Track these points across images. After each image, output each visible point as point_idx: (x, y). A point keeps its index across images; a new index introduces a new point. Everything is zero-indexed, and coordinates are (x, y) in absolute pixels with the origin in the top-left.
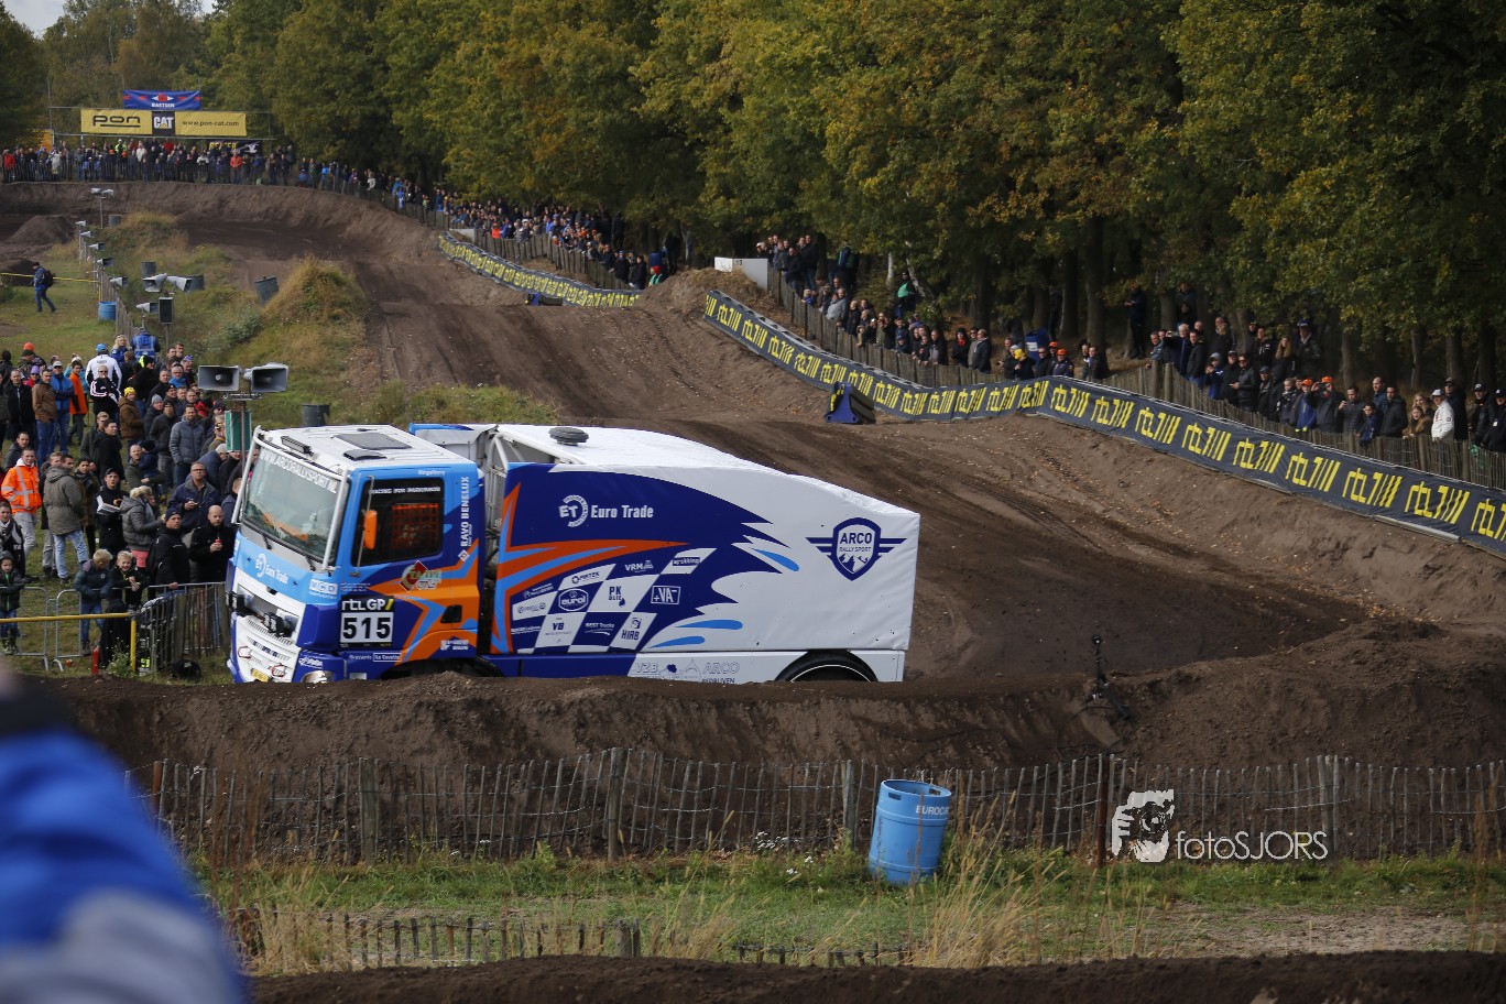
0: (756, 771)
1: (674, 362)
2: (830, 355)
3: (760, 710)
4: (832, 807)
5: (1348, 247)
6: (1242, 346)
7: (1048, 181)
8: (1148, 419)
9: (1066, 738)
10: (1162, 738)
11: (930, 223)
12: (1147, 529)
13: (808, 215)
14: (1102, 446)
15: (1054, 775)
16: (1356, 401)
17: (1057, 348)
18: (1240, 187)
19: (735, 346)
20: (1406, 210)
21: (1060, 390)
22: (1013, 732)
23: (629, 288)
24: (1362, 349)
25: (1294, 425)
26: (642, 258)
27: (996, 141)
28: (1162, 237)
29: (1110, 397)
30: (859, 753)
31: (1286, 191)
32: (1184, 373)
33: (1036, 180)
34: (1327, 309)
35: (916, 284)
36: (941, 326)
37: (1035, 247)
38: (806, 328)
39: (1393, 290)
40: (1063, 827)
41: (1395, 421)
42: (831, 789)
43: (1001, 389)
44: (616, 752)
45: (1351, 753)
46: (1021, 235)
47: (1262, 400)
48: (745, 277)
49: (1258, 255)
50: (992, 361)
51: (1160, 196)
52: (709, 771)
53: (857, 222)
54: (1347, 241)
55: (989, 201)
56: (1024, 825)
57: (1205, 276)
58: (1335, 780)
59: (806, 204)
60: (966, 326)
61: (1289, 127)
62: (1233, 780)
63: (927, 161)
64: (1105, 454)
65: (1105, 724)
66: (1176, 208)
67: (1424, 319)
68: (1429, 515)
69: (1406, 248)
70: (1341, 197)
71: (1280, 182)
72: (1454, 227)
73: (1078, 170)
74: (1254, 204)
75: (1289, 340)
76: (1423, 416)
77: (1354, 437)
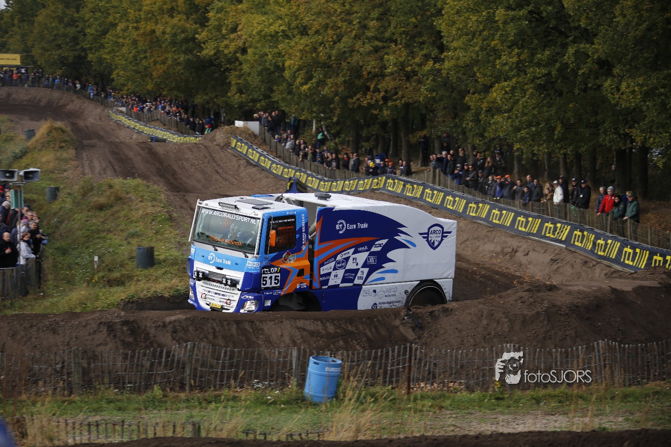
0: (254, 352)
1: (217, 168)
2: (287, 165)
3: (255, 325)
4: (288, 368)
5: (517, 117)
6: (471, 161)
7: (384, 87)
8: (429, 194)
9: (393, 336)
10: (436, 336)
11: (332, 106)
13: (277, 102)
15: (387, 353)
16: (521, 186)
17: (388, 162)
18: (469, 91)
19: (244, 161)
20: (542, 101)
21: (390, 181)
22: (369, 334)
23: (197, 134)
24: (523, 163)
25: (494, 196)
26: (202, 121)
27: (361, 70)
28: (435, 113)
29: (412, 184)
30: (300, 344)
31: (489, 92)
32: (445, 173)
33: (379, 87)
34: (508, 145)
35: (326, 133)
36: (337, 152)
37: (379, 117)
38: (277, 153)
39: (536, 137)
40: (391, 376)
41: (538, 195)
42: (287, 360)
43: (364, 180)
44: (190, 344)
45: (519, 342)
46: (372, 111)
47: (480, 185)
48: (249, 130)
49: (477, 121)
50: (360, 167)
51: (434, 94)
52: (232, 353)
53: (299, 105)
54: (516, 115)
55: (358, 96)
56: (374, 376)
59: (276, 97)
61: (491, 64)
62: (467, 355)
63: (330, 78)
65: (410, 330)
66: (441, 100)
67: (550, 149)
68: (552, 236)
69: (543, 118)
70: (513, 95)
71: (487, 89)
72: (563, 109)
73: (398, 82)
74: (476, 98)
75: (491, 158)
76: (550, 192)
77: (520, 202)
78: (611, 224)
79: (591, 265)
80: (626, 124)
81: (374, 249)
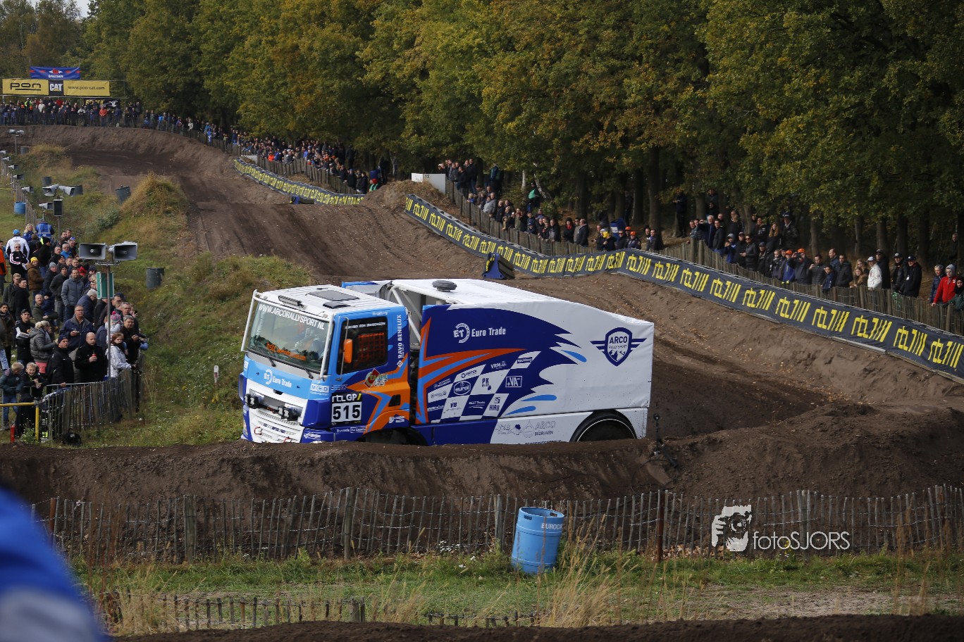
0: (439, 502)
1: (385, 240)
2: (486, 236)
3: (441, 463)
4: (488, 524)
5: (814, 166)
6: (748, 229)
7: (623, 124)
8: (689, 276)
9: (637, 479)
10: (698, 479)
11: (549, 151)
12: (688, 346)
13: (471, 146)
14: (659, 293)
15: (629, 503)
16: (821, 264)
17: (630, 231)
18: (746, 128)
19: (425, 230)
20: (851, 143)
21: (632, 258)
22: (603, 476)
23: (357, 193)
24: (823, 231)
25: (781, 279)
26: (365, 174)
27: (590, 99)
28: (697, 160)
29: (664, 262)
30: (505, 490)
31: (775, 131)
32: (711, 247)
33: (616, 124)
34: (801, 206)
35: (540, 190)
36: (556, 217)
37: (616, 166)
38: (470, 218)
39: (843, 193)
40: (635, 536)
41: (845, 277)
42: (487, 514)
44: (349, 490)
45: (818, 488)
46: (607, 159)
47: (761, 263)
48: (431, 185)
49: (757, 171)
50: (589, 239)
51: (695, 134)
52: (408, 502)
53: (502, 150)
54: (813, 162)
55: (586, 137)
56: (610, 535)
57: (724, 185)
58: (808, 505)
59: (469, 139)
60: (572, 217)
61: (776, 90)
63: (547, 111)
64: (661, 298)
65: (662, 470)
66: (705, 142)
67: (862, 213)
68: (866, 336)
69: (851, 167)
70: (809, 135)
71: (771, 125)
72: (881, 154)
73: (643, 117)
74: (755, 139)
75: (777, 225)
76: (862, 274)
77: (819, 287)
78: (952, 319)
79: (923, 378)
81: (516, 366)
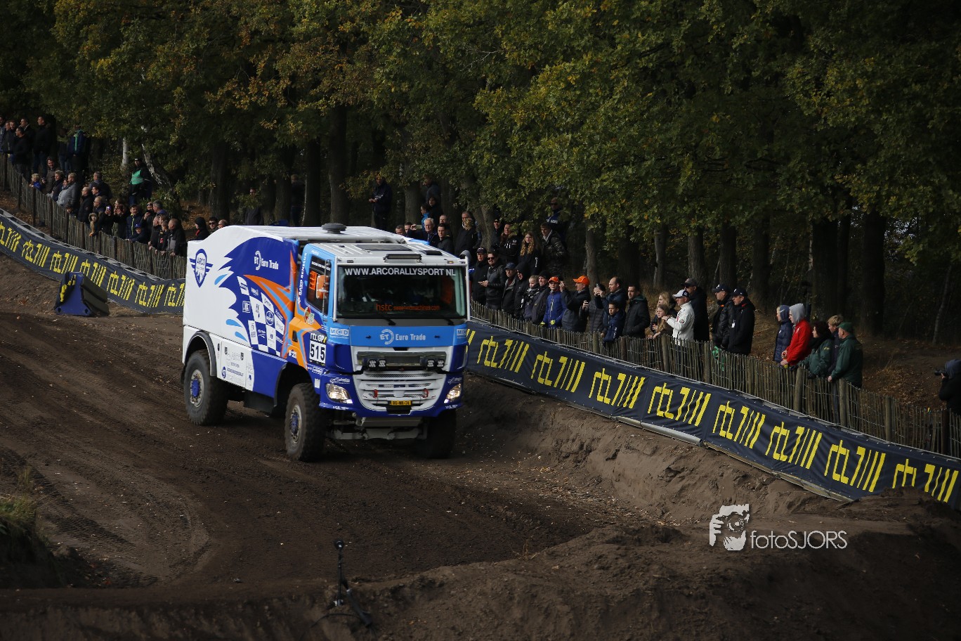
2: (60, 244)
5: (592, 143)
7: (290, 68)
11: (167, 108)
13: (37, 95)
18: (484, 81)
20: (649, 108)
24: (606, 247)
27: (235, 25)
28: (406, 129)
31: (530, 85)
33: (277, 66)
34: (571, 206)
35: (152, 170)
37: (277, 135)
38: (34, 214)
39: (636, 188)
41: (638, 320)
46: (262, 123)
47: (508, 297)
49: (503, 151)
51: (405, 87)
53: (88, 104)
54: (591, 136)
55: (228, 86)
57: (450, 170)
60: (205, 216)
61: (533, 21)
63: (164, 42)
65: (346, 632)
66: (421, 100)
67: (667, 219)
68: (671, 416)
69: (650, 146)
70: (585, 93)
71: (525, 76)
72: (696, 126)
73: (321, 57)
74: (499, 98)
75: (532, 237)
77: (597, 336)
78: (802, 389)
79: (758, 484)
80: (837, 164)
